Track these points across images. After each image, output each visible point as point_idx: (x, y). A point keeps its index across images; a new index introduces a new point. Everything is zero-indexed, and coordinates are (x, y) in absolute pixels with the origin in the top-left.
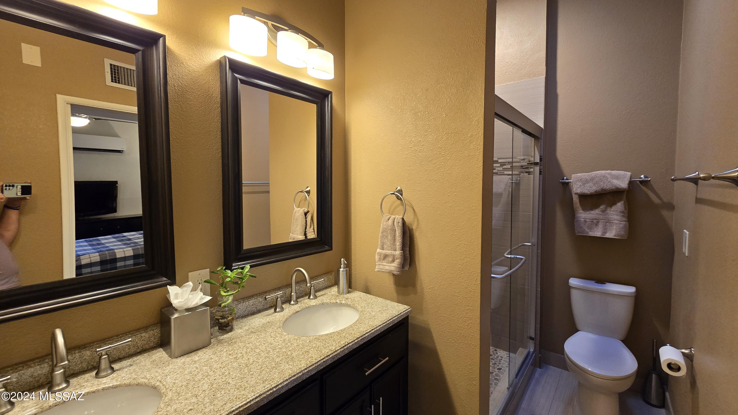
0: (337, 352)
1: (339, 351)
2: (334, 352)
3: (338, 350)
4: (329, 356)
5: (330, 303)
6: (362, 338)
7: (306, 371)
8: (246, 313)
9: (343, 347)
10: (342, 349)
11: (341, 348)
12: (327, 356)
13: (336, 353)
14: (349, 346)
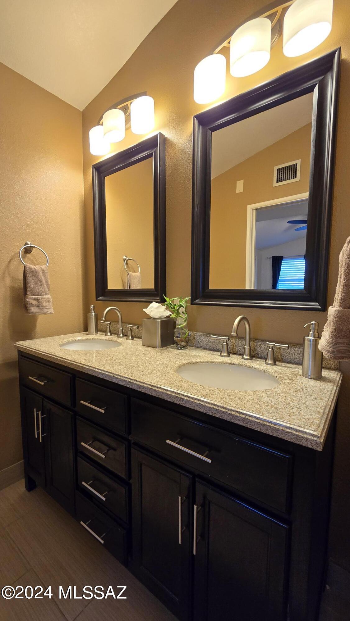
0: (145, 385)
1: (147, 386)
2: (142, 383)
3: (147, 384)
4: (137, 381)
5: (271, 374)
6: (178, 396)
7: (116, 376)
8: (207, 346)
9: (153, 386)
10: (150, 387)
11: (150, 385)
12: (135, 380)
13: (143, 385)
14: (158, 389)
